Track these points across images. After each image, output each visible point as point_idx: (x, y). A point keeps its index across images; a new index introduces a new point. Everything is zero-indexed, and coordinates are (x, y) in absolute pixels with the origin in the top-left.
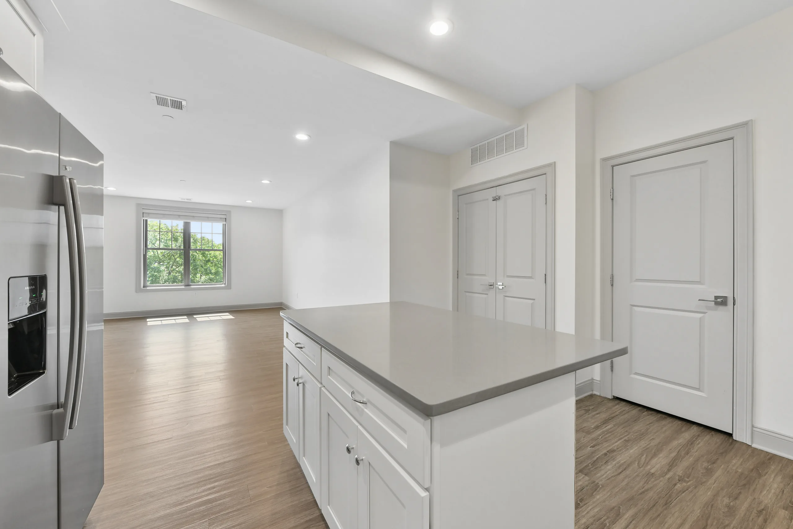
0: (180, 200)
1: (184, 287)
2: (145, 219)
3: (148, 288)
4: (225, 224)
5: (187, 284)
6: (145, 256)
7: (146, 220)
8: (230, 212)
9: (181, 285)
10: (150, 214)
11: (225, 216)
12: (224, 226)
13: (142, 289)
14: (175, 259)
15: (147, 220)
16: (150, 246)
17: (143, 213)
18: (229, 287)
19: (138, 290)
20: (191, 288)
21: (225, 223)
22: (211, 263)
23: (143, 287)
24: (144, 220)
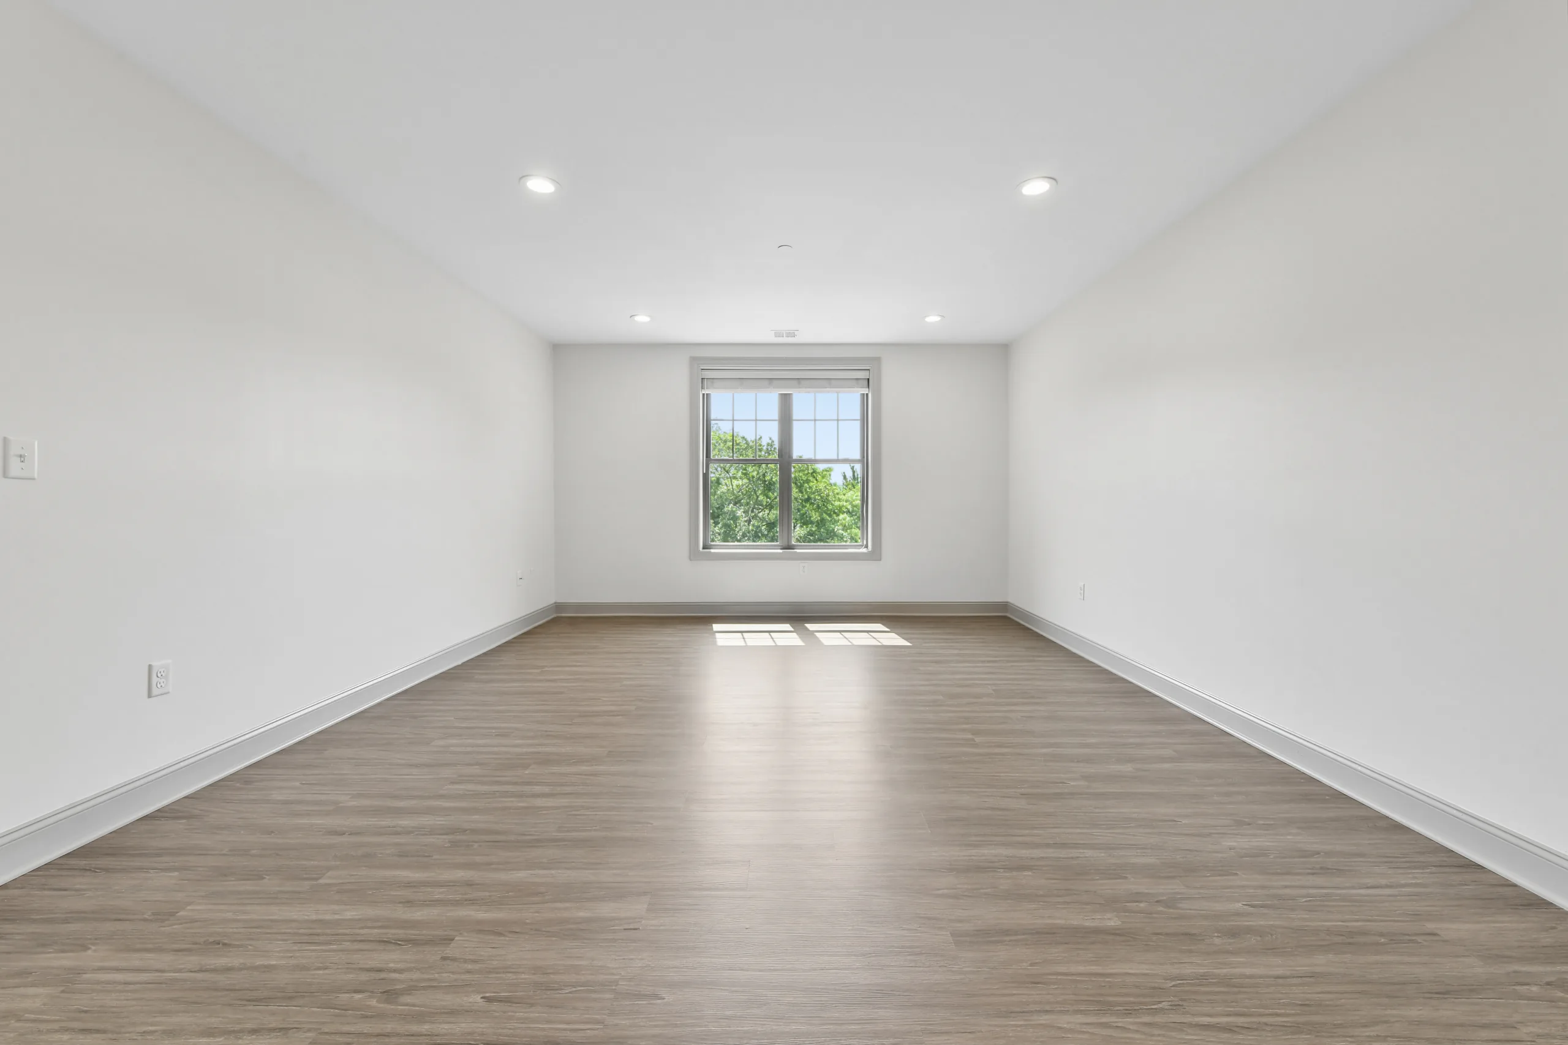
0: (771, 338)
1: (781, 551)
2: (706, 392)
3: (712, 551)
4: (867, 395)
5: (785, 544)
6: (706, 476)
7: (707, 394)
8: (877, 360)
9: (774, 547)
10: (715, 381)
11: (867, 372)
12: (864, 398)
13: (702, 551)
14: (758, 497)
15: (710, 394)
16: (714, 454)
17: (702, 379)
18: (875, 555)
19: (694, 555)
20: (796, 552)
21: (865, 391)
22: (810, 505)
23: (704, 548)
24: (704, 394)
